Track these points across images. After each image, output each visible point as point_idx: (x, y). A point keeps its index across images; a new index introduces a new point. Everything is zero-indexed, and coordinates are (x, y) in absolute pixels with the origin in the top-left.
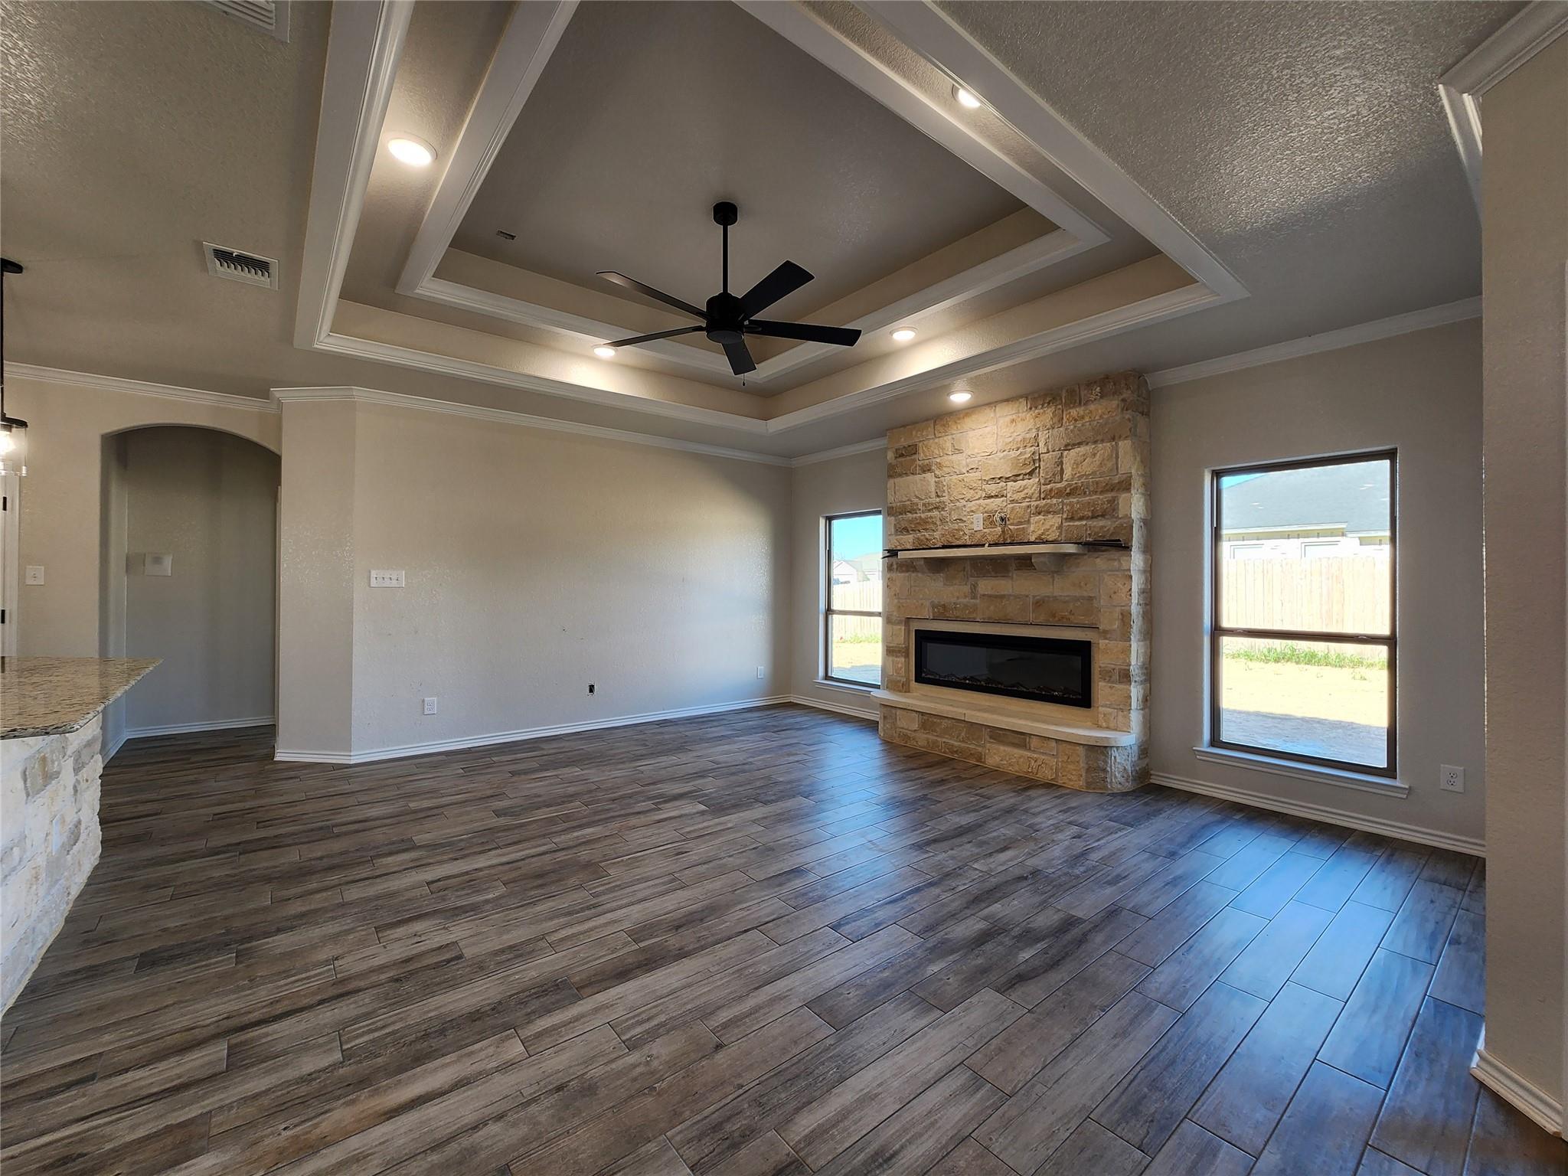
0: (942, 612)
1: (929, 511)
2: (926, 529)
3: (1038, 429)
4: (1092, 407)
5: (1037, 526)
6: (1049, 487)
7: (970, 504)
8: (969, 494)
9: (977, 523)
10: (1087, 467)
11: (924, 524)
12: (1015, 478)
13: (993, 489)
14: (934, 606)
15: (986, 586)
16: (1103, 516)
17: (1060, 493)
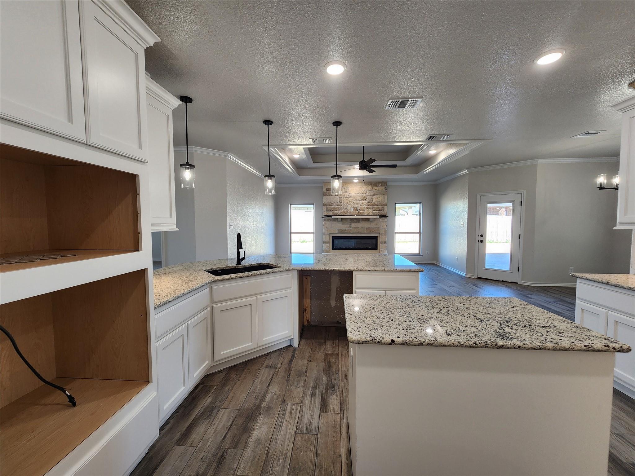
0: (341, 231)
1: (337, 206)
2: (336, 211)
3: (367, 190)
4: (379, 187)
5: (367, 212)
6: (369, 203)
7: (349, 205)
8: (349, 203)
9: (352, 210)
10: (378, 200)
11: (334, 209)
12: (361, 200)
13: (355, 202)
14: (339, 230)
15: (354, 225)
16: (381, 210)
17: (372, 205)
